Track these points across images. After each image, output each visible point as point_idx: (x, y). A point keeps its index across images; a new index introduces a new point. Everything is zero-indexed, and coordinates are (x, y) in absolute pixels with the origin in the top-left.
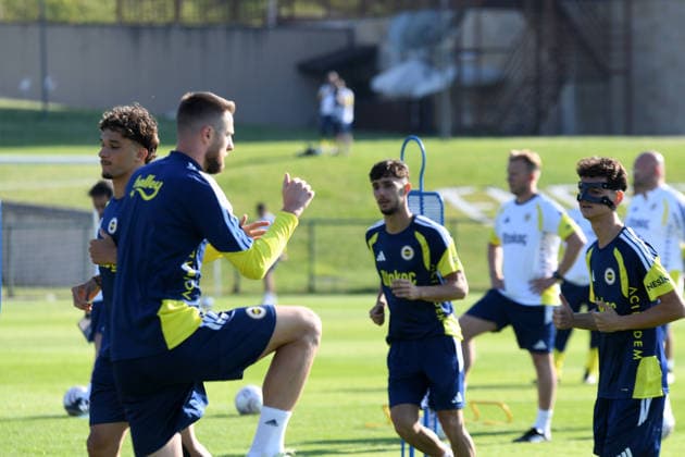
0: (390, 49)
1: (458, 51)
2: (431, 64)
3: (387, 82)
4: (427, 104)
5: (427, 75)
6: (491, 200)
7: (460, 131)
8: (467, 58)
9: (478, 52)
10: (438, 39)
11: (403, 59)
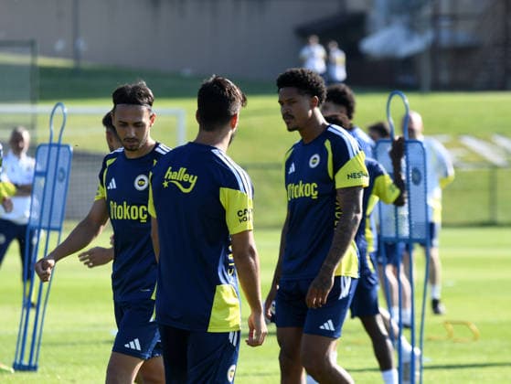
0: (376, 15)
1: (435, 18)
2: (413, 28)
3: (374, 44)
4: (409, 63)
5: (409, 38)
6: (464, 147)
7: (438, 87)
8: (445, 23)
9: (454, 18)
10: (419, 7)
11: (388, 23)
